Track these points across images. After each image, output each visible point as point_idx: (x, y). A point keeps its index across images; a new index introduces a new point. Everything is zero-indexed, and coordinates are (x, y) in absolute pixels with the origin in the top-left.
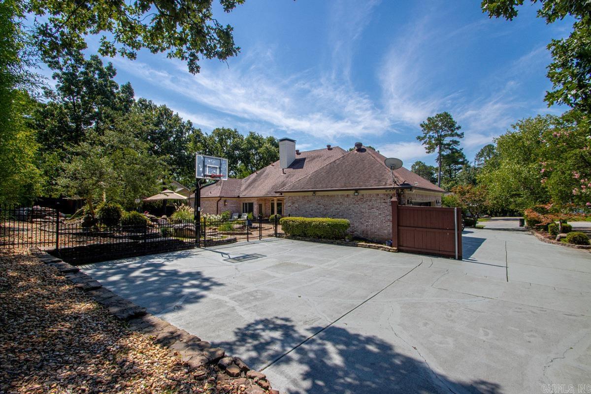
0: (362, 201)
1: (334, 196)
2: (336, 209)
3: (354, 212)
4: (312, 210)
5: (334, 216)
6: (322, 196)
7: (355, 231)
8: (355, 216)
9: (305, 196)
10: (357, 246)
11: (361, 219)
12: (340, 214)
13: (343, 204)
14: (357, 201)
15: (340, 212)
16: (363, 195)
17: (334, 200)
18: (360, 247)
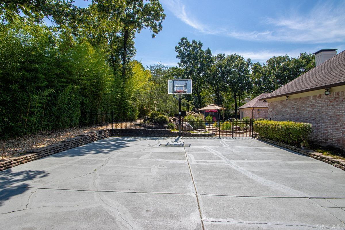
0: (337, 101)
1: (307, 98)
2: (309, 113)
3: (328, 115)
4: (287, 114)
5: (306, 119)
6: (295, 99)
7: (329, 139)
8: (329, 120)
9: (282, 101)
10: (308, 155)
11: (336, 124)
12: (313, 118)
13: (315, 106)
14: (331, 102)
15: (312, 115)
16: (338, 94)
17: (306, 103)
18: (311, 157)
